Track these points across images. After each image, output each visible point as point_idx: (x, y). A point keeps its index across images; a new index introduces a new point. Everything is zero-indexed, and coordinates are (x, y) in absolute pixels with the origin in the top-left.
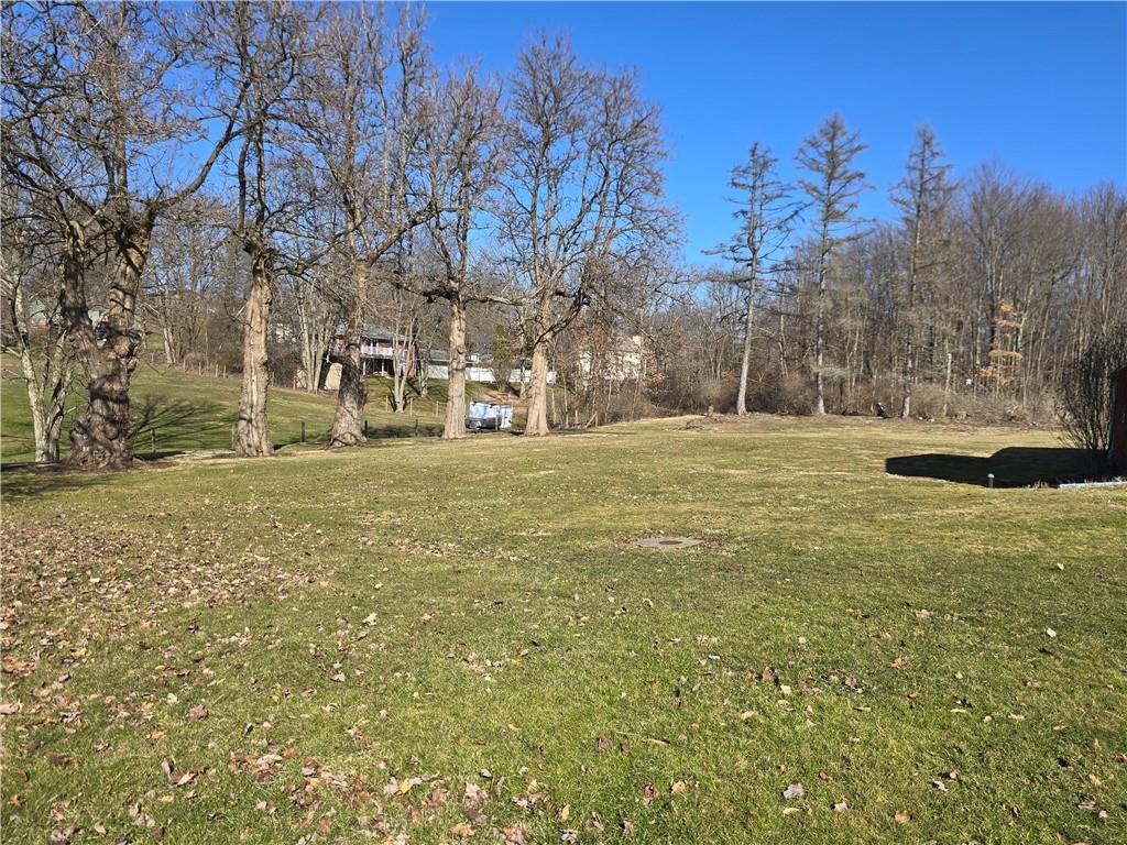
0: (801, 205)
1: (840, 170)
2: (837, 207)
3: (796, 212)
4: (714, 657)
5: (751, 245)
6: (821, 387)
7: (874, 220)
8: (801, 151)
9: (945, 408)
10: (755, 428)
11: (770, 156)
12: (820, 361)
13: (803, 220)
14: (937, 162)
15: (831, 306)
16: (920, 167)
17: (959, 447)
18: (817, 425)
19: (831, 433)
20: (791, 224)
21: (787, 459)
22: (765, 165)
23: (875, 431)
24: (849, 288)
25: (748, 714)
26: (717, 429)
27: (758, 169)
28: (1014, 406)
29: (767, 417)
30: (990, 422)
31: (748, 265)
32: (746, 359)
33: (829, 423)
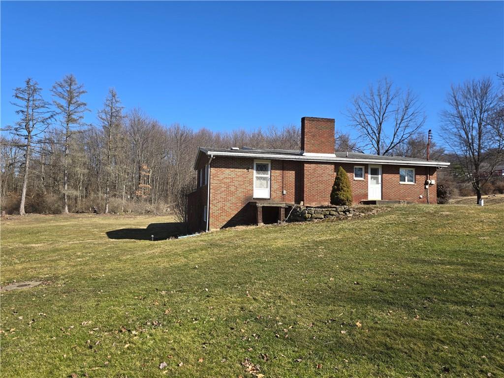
0: (55, 113)
1: (74, 100)
2: (73, 116)
3: (52, 116)
4: (96, 329)
5: (27, 128)
6: (66, 200)
7: (91, 125)
8: (54, 87)
9: (123, 208)
10: (31, 221)
11: (37, 86)
12: (66, 188)
13: (56, 120)
14: (118, 105)
15: (71, 162)
16: (111, 105)
17: (133, 225)
18: (66, 219)
19: (73, 222)
20: (49, 121)
21: (61, 236)
22: (35, 90)
23: (94, 220)
24: (80, 154)
25: (127, 346)
26: (8, 223)
27: (31, 92)
28: (149, 207)
29: (38, 216)
30: (141, 214)
31: (25, 138)
32: (25, 186)
33: (71, 217)
